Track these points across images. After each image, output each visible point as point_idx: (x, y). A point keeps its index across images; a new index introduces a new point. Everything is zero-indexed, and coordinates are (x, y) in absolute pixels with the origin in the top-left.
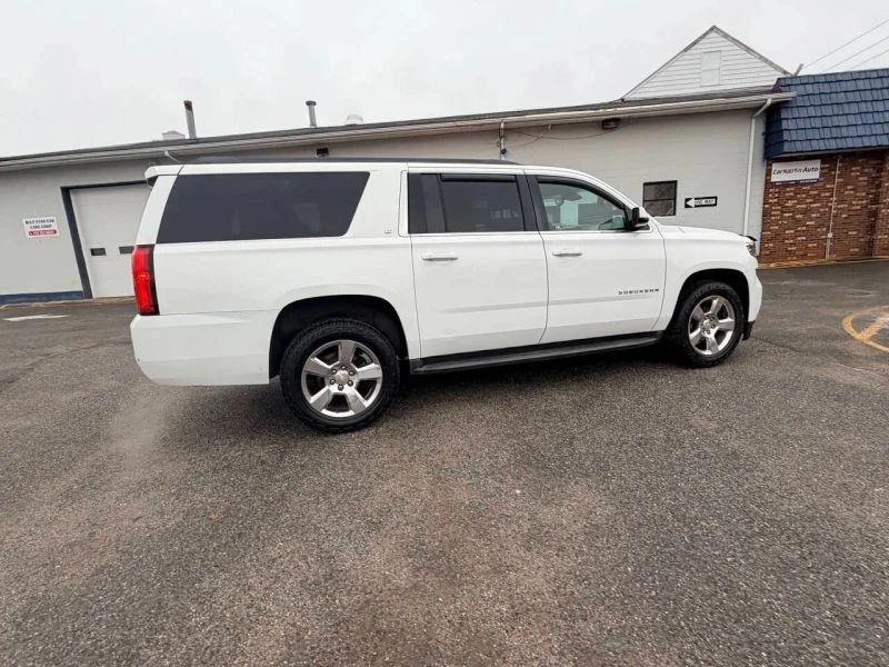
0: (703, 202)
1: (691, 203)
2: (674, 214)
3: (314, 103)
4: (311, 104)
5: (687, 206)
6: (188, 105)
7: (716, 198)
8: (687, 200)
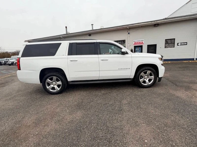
0: (183, 44)
1: (179, 44)
2: (174, 47)
3: (93, 25)
4: (92, 25)
5: (178, 45)
6: (66, 27)
7: (187, 43)
8: (178, 43)
